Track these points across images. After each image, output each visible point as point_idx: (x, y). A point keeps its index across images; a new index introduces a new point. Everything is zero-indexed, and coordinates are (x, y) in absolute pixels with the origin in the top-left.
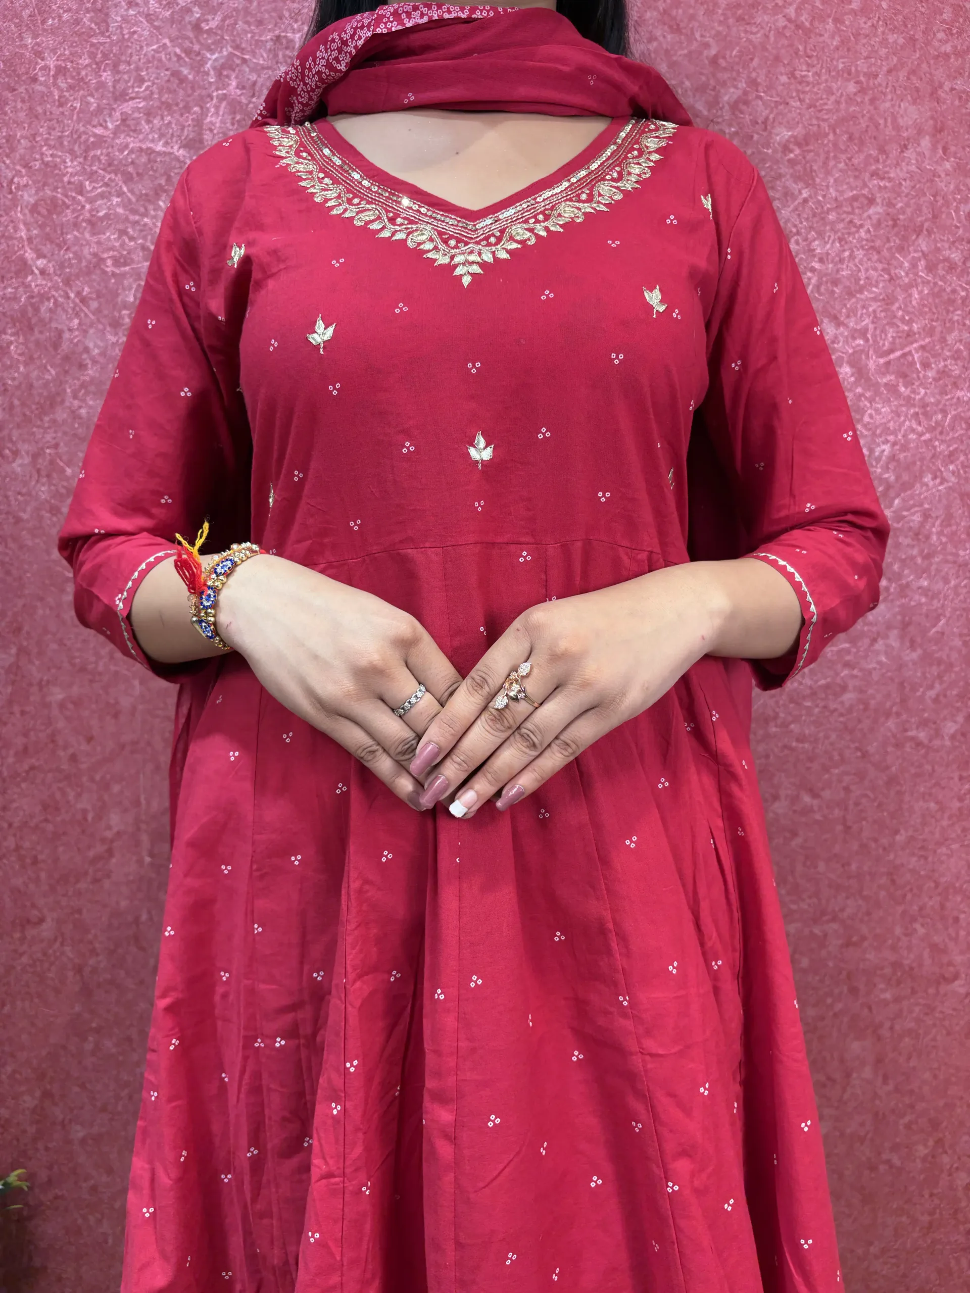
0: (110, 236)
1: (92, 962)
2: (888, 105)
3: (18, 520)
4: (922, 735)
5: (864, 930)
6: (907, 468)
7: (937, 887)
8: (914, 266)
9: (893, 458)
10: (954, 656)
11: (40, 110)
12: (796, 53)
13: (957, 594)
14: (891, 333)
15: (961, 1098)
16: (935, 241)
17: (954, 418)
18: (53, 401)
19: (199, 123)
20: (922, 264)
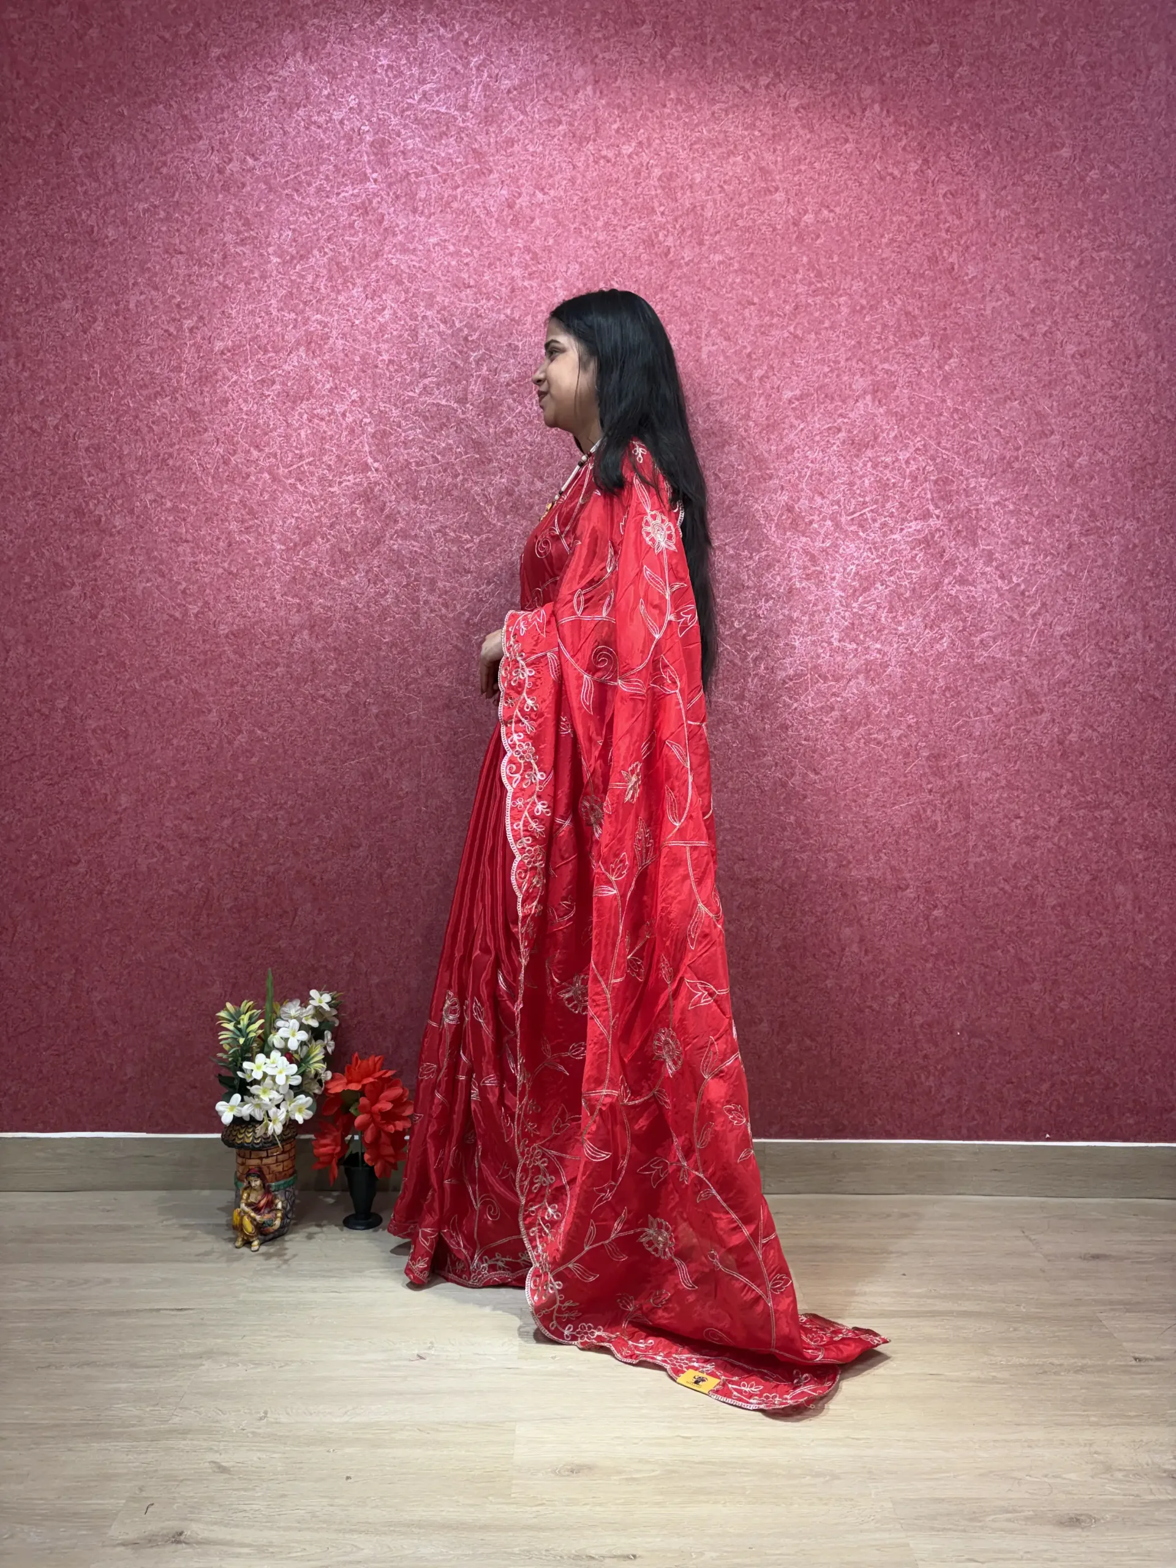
0: (415, 450)
1: (389, 871)
2: (845, 378)
3: (356, 608)
4: (881, 737)
5: (850, 857)
6: (866, 579)
7: (893, 829)
8: (865, 465)
9: (857, 573)
10: (898, 688)
11: (378, 382)
12: (795, 350)
13: (898, 652)
14: (853, 501)
15: (915, 966)
16: (876, 452)
17: (892, 551)
18: (379, 541)
19: (465, 389)
20: (869, 464)
